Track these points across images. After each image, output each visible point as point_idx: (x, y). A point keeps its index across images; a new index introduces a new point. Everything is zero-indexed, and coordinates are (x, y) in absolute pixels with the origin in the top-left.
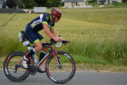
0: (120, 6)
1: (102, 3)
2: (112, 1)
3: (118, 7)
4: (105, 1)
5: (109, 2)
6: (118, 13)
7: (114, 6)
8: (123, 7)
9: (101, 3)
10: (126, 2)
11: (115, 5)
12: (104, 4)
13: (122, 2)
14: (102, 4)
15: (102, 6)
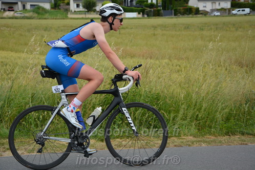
0: (49, 17)
1: (9, 8)
2: (31, 5)
3: (44, 17)
4: (16, 3)
5: (24, 6)
6: (45, 30)
7: (36, 15)
8: (55, 17)
9: (6, 7)
10: (60, 9)
11: (38, 13)
12: (13, 10)
13: (52, 8)
14: (9, 10)
15: (11, 14)
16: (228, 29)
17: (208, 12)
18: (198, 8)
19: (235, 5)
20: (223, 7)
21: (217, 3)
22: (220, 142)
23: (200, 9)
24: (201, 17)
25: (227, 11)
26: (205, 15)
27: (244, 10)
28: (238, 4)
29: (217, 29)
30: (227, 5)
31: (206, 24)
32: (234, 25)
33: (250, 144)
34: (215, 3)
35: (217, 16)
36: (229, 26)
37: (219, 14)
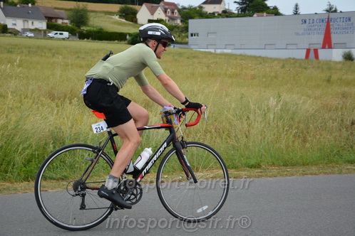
16: (43, 54)
17: (19, 32)
18: (6, 26)
19: (51, 27)
20: (37, 27)
21: (30, 22)
22: (15, 189)
23: (9, 27)
24: (10, 37)
25: (43, 32)
26: (15, 35)
27: (62, 34)
28: (55, 25)
29: (29, 52)
30: (42, 25)
31: (16, 45)
32: (50, 50)
33: (50, 191)
34: (27, 21)
35: (30, 37)
36: (45, 50)
37: (32, 35)
